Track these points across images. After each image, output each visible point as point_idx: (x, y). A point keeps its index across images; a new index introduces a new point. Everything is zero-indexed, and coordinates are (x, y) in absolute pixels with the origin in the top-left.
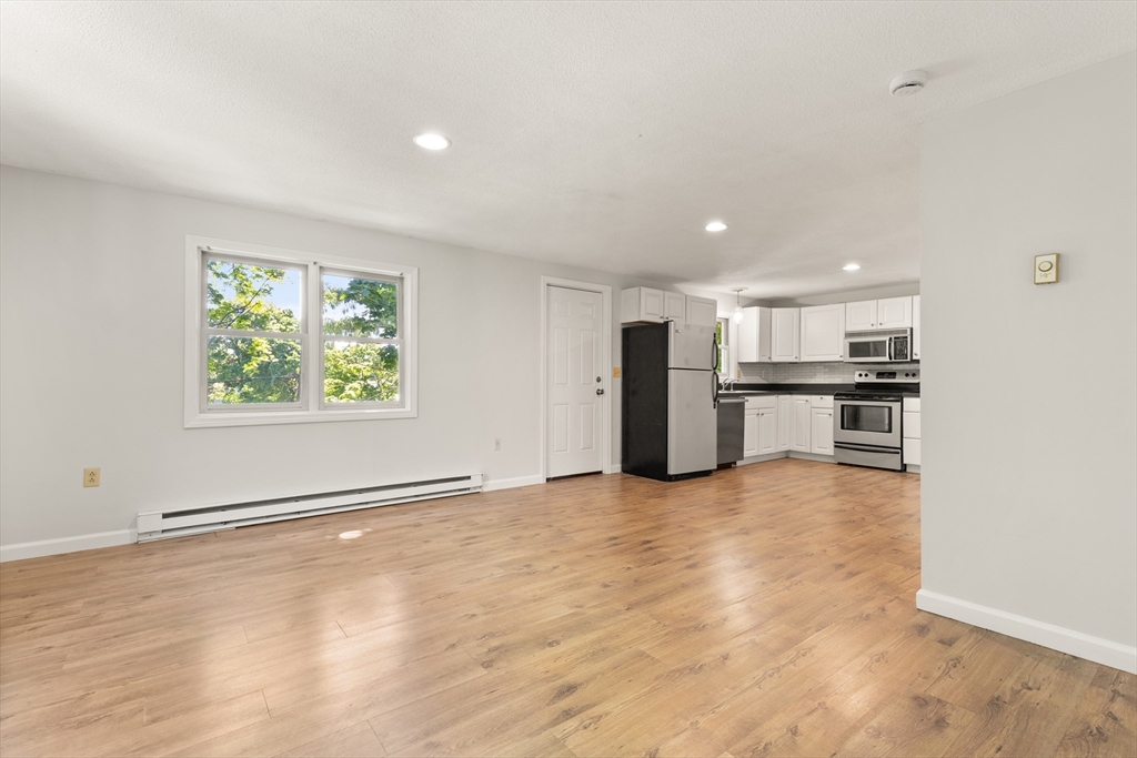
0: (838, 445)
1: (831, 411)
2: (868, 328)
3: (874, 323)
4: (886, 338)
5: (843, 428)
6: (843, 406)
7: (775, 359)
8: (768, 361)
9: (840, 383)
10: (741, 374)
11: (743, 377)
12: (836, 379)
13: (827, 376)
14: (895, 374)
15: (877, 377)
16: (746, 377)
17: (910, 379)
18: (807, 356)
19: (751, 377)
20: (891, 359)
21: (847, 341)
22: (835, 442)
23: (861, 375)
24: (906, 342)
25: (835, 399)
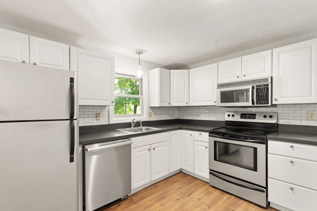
0: (212, 172)
1: (207, 145)
2: (235, 80)
3: (240, 75)
4: (250, 87)
5: (215, 159)
6: (215, 142)
7: (173, 104)
8: (169, 105)
9: (216, 120)
10: (153, 114)
11: (155, 116)
12: (213, 118)
13: (208, 115)
14: (255, 115)
15: (241, 118)
16: (157, 116)
17: (268, 120)
18: (194, 102)
19: (161, 116)
20: (253, 104)
21: (219, 90)
22: (210, 170)
23: (229, 116)
24: (268, 88)
25: (209, 136)
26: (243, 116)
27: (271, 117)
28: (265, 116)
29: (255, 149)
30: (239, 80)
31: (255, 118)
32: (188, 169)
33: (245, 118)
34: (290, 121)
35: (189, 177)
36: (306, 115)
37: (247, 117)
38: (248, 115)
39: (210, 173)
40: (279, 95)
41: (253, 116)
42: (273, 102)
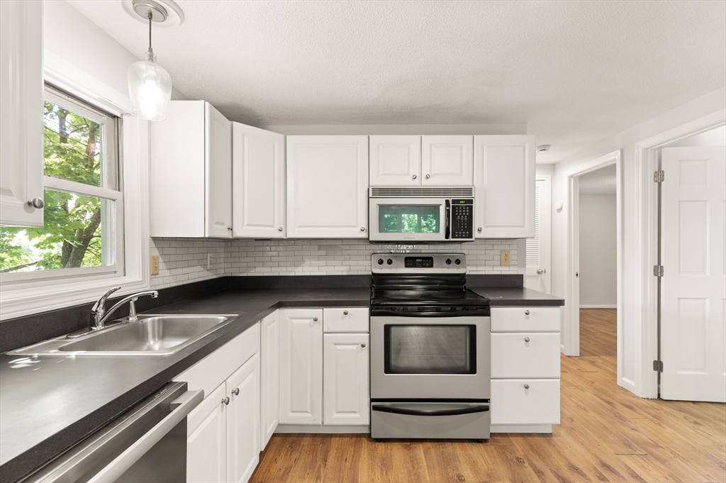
0: (379, 405)
2: (408, 181)
3: (417, 174)
4: (441, 201)
7: (241, 232)
8: (227, 235)
9: (345, 274)
10: (161, 265)
11: (167, 273)
12: (337, 268)
13: (323, 263)
14: (431, 258)
15: (407, 266)
16: (174, 272)
17: (454, 267)
18: (300, 227)
19: (186, 270)
20: (447, 237)
21: (375, 202)
22: (372, 400)
23: (381, 262)
24: (471, 208)
25: (372, 314)
26: (410, 261)
27: (458, 262)
28: (449, 262)
29: (473, 329)
30: (415, 184)
31: (431, 266)
32: (306, 418)
33: (414, 266)
34: (479, 269)
35: (306, 441)
36: (497, 258)
37: (417, 264)
38: (418, 260)
39: (375, 408)
40: (485, 223)
41: (427, 261)
42: (476, 234)
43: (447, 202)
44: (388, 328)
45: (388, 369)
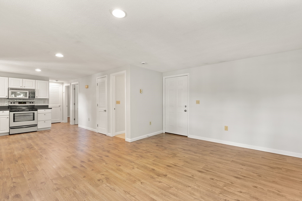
3: (22, 86)
14: (26, 102)
15: (19, 104)
20: (29, 98)
21: (10, 91)
22: (10, 127)
23: (11, 103)
24: (35, 93)
25: (10, 112)
26: (20, 103)
27: (33, 103)
28: (30, 103)
29: (34, 113)
30: (21, 88)
34: (38, 104)
36: (43, 102)
38: (22, 102)
39: (11, 129)
40: (38, 95)
41: (25, 103)
42: (36, 98)
43: (29, 92)
44: (14, 114)
45: (14, 121)
